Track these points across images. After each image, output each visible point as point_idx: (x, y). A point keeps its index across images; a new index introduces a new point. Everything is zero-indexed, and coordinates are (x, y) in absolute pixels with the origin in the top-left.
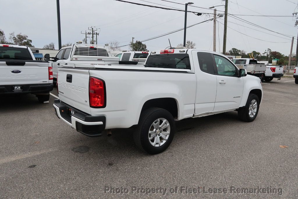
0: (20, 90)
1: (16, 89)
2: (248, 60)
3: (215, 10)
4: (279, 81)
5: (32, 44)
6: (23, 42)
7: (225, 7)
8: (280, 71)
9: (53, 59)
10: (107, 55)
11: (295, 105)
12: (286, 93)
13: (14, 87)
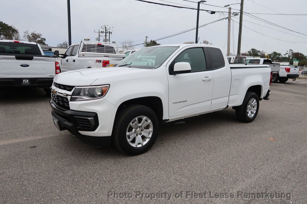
0: (28, 83)
1: (25, 82)
2: (262, 60)
3: (230, 9)
4: (294, 82)
5: (46, 43)
6: (37, 40)
7: (240, 5)
8: (295, 71)
9: (63, 56)
10: (114, 52)
11: (303, 104)
12: (298, 93)
13: (23, 80)
